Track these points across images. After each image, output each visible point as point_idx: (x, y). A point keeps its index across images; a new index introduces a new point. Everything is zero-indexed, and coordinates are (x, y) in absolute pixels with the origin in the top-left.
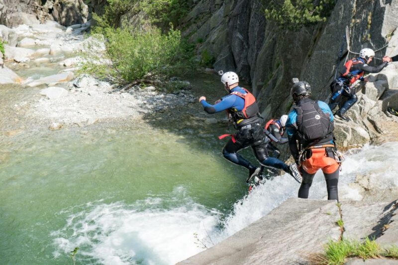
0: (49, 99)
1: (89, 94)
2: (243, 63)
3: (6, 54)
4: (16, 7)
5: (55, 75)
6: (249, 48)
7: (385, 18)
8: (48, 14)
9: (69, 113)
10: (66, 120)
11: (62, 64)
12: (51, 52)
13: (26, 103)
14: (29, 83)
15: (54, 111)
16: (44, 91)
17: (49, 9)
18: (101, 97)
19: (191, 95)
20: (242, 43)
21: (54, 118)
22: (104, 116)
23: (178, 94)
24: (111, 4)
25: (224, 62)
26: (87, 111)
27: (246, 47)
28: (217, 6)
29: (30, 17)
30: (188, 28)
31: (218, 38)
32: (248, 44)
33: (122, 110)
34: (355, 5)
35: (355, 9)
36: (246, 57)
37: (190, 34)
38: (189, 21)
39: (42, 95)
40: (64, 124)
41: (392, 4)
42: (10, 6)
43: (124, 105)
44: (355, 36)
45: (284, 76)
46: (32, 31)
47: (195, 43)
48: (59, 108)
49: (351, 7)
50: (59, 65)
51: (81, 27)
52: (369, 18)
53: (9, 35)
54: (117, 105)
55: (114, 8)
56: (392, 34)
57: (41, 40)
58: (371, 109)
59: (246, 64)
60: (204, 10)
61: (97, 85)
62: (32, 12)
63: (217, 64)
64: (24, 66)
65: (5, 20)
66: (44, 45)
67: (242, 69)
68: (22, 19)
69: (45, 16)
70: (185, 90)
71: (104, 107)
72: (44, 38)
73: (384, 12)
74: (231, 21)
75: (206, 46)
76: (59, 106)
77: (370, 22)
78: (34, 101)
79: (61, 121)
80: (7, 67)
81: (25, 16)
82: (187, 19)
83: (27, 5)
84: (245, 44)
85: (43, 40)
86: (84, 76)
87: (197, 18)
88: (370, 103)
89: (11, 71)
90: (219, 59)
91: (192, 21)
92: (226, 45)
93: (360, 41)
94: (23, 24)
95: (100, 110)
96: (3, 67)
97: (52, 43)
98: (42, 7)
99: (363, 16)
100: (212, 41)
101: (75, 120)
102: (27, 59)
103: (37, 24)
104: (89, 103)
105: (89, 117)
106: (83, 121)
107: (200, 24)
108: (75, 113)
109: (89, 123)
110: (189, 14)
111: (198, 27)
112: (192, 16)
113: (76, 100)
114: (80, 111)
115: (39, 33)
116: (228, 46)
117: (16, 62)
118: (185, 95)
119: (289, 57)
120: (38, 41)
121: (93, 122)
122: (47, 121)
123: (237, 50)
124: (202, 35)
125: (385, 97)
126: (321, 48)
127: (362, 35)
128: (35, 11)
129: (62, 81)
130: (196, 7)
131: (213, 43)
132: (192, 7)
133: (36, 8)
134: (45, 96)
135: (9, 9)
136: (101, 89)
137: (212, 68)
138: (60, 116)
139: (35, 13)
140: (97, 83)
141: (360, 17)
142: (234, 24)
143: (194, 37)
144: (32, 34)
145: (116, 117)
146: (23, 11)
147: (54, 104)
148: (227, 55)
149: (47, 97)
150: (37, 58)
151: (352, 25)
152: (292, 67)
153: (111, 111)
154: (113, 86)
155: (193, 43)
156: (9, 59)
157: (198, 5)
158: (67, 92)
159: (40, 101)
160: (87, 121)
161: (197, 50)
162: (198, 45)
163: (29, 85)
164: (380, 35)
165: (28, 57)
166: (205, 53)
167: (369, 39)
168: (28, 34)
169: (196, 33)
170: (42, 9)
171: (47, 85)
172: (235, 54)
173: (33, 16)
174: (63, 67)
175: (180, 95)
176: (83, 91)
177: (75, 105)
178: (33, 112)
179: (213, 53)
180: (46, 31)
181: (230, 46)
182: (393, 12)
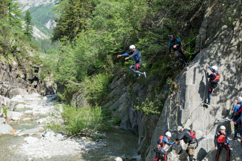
0: (28, 143)
1: (50, 141)
2: (135, 124)
3: (8, 115)
4: (16, 85)
5: (33, 129)
6: (138, 116)
7: (182, 115)
8: (34, 88)
9: (38, 152)
10: (35, 156)
11: (37, 122)
12: (33, 114)
13: (15, 146)
14: (18, 134)
15: (30, 151)
16: (26, 139)
17: (35, 86)
18: (56, 143)
19: (105, 142)
20: (134, 113)
21: (30, 155)
22: (56, 154)
23: (98, 141)
24: (68, 88)
25: (125, 123)
26: (47, 151)
27: (136, 115)
28: (123, 92)
29: (23, 90)
30: (108, 103)
31: (122, 110)
32: (137, 114)
33: (67, 151)
34: (171, 108)
35: (171, 109)
36: (136, 121)
37: (109, 106)
38: (109, 99)
39: (25, 141)
40: (35, 158)
41: (185, 109)
42: (12, 85)
43: (68, 148)
44: (171, 122)
45: (146, 137)
46: (23, 99)
47: (111, 111)
48: (33, 149)
49: (169, 109)
50: (36, 122)
51: (52, 96)
52: (176, 114)
53: (10, 103)
54: (64, 148)
55: (70, 90)
56: (186, 123)
57: (28, 105)
58: (175, 159)
59: (136, 125)
60: (117, 93)
61: (55, 136)
62: (25, 88)
63: (121, 124)
64: (17, 122)
65: (9, 93)
66: (29, 108)
67: (134, 127)
68: (19, 92)
69: (32, 90)
70: (102, 139)
71: (57, 149)
72: (30, 104)
73: (182, 112)
74: (129, 102)
75: (117, 113)
76: (33, 148)
77: (177, 116)
78: (20, 145)
79: (33, 156)
80: (7, 123)
81: (20, 90)
82: (107, 98)
83: (22, 84)
84: (135, 114)
85: (29, 105)
86: (48, 131)
87: (113, 97)
88: (174, 156)
89: (9, 126)
90: (123, 121)
91: (111, 99)
92: (126, 114)
93: (173, 124)
94: (19, 94)
95: (55, 151)
96: (5, 124)
97: (34, 107)
98: (31, 85)
99: (174, 113)
100: (119, 111)
101: (41, 156)
102: (19, 118)
103: (27, 94)
104: (49, 146)
105: (48, 154)
106: (45, 156)
107: (114, 101)
108: (41, 152)
109: (48, 158)
110: (109, 95)
111: (113, 103)
112: (110, 96)
113: (42, 145)
114: (44, 151)
115: (27, 101)
116: (128, 114)
117: (13, 120)
118: (102, 142)
119: (148, 127)
120: (26, 106)
121: (50, 158)
122: (25, 157)
123: (132, 117)
124: (115, 107)
125: (181, 153)
126: (158, 126)
127: (174, 122)
128: (26, 87)
129: (36, 132)
130: (112, 91)
131: (120, 112)
132: (111, 91)
133: (27, 85)
134: (26, 141)
135: (12, 86)
136: (57, 138)
137: (119, 126)
138: (33, 154)
139: (26, 88)
140: (55, 135)
141: (173, 114)
142: (130, 103)
143: (111, 108)
144: (23, 101)
145: (63, 155)
146: (20, 87)
147: (30, 147)
148: (127, 119)
149: (27, 142)
150: (24, 118)
151: (170, 117)
152: (150, 132)
153: (61, 151)
154: (63, 136)
155: (110, 111)
156: (9, 118)
157: (114, 90)
158: (38, 140)
159: (23, 144)
160: (47, 157)
161: (112, 115)
162: (113, 112)
163: (18, 135)
164: (181, 123)
165: (19, 117)
166: (116, 117)
167: (177, 124)
168: (21, 101)
169: (112, 106)
170: (30, 86)
171: (28, 135)
172: (131, 119)
173: (25, 90)
174: (38, 123)
175: (99, 142)
176: (47, 139)
177: (42, 147)
178: (19, 151)
179: (120, 118)
180: (31, 99)
181: (128, 115)
182: (186, 113)
